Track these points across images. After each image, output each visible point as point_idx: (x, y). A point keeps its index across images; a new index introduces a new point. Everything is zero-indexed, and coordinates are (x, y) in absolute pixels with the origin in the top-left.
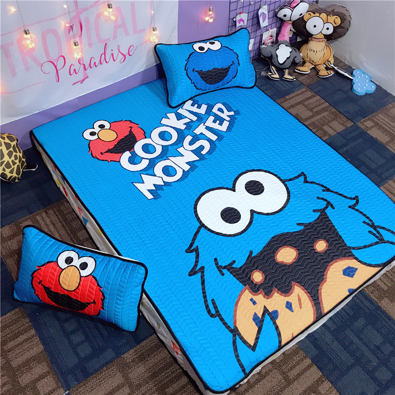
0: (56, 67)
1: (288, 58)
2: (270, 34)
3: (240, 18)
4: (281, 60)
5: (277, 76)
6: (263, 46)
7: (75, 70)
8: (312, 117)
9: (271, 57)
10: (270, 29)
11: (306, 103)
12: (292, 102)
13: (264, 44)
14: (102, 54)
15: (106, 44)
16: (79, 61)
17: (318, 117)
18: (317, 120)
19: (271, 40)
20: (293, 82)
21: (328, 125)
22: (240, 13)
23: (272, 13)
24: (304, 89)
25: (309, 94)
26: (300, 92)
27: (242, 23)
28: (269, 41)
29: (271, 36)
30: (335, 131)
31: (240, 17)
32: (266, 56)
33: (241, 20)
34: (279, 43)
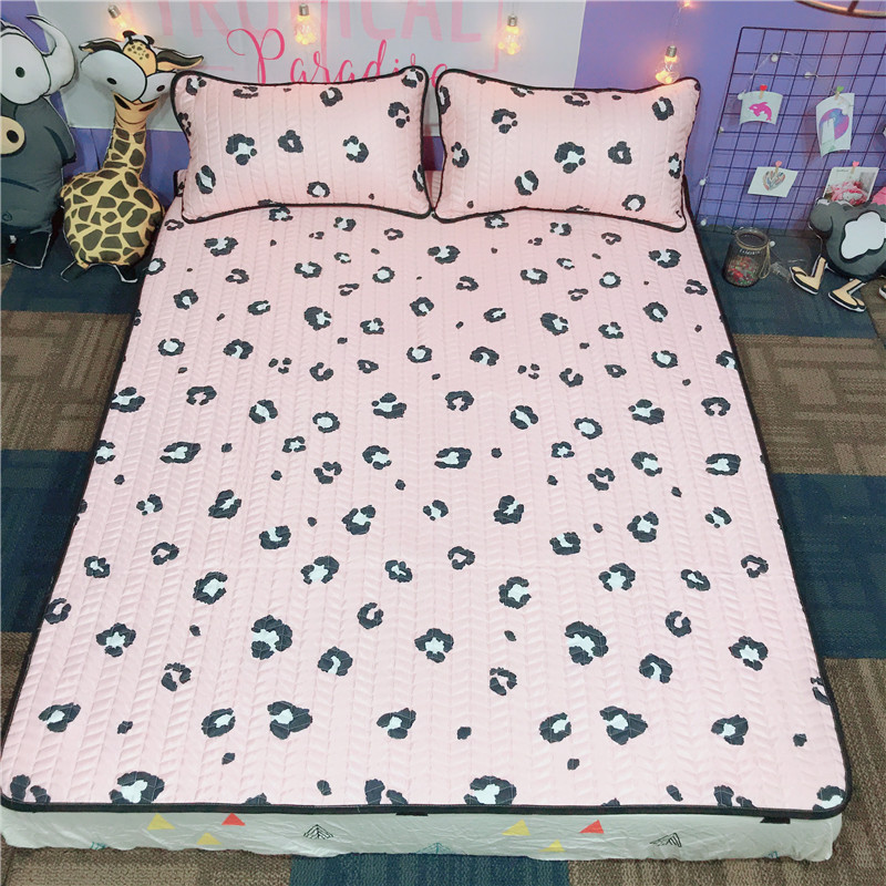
0: (259, 50)
1: (870, 252)
2: (856, 177)
3: (759, 102)
4: (850, 250)
5: (814, 282)
6: (824, 202)
7: (304, 73)
8: (829, 409)
9: (826, 235)
10: (855, 163)
11: (842, 373)
12: (808, 355)
13: (828, 196)
14: (372, 63)
15: (384, 42)
16: (315, 55)
17: (847, 417)
18: (835, 423)
19: (857, 196)
20: (852, 314)
21: (855, 446)
22: (763, 88)
23: (868, 124)
24: (866, 342)
25: (871, 356)
26: (850, 341)
27: (763, 117)
28: (849, 196)
29: (859, 185)
30: (862, 468)
31: (760, 98)
32: (819, 226)
33: (762, 107)
34: (869, 208)
